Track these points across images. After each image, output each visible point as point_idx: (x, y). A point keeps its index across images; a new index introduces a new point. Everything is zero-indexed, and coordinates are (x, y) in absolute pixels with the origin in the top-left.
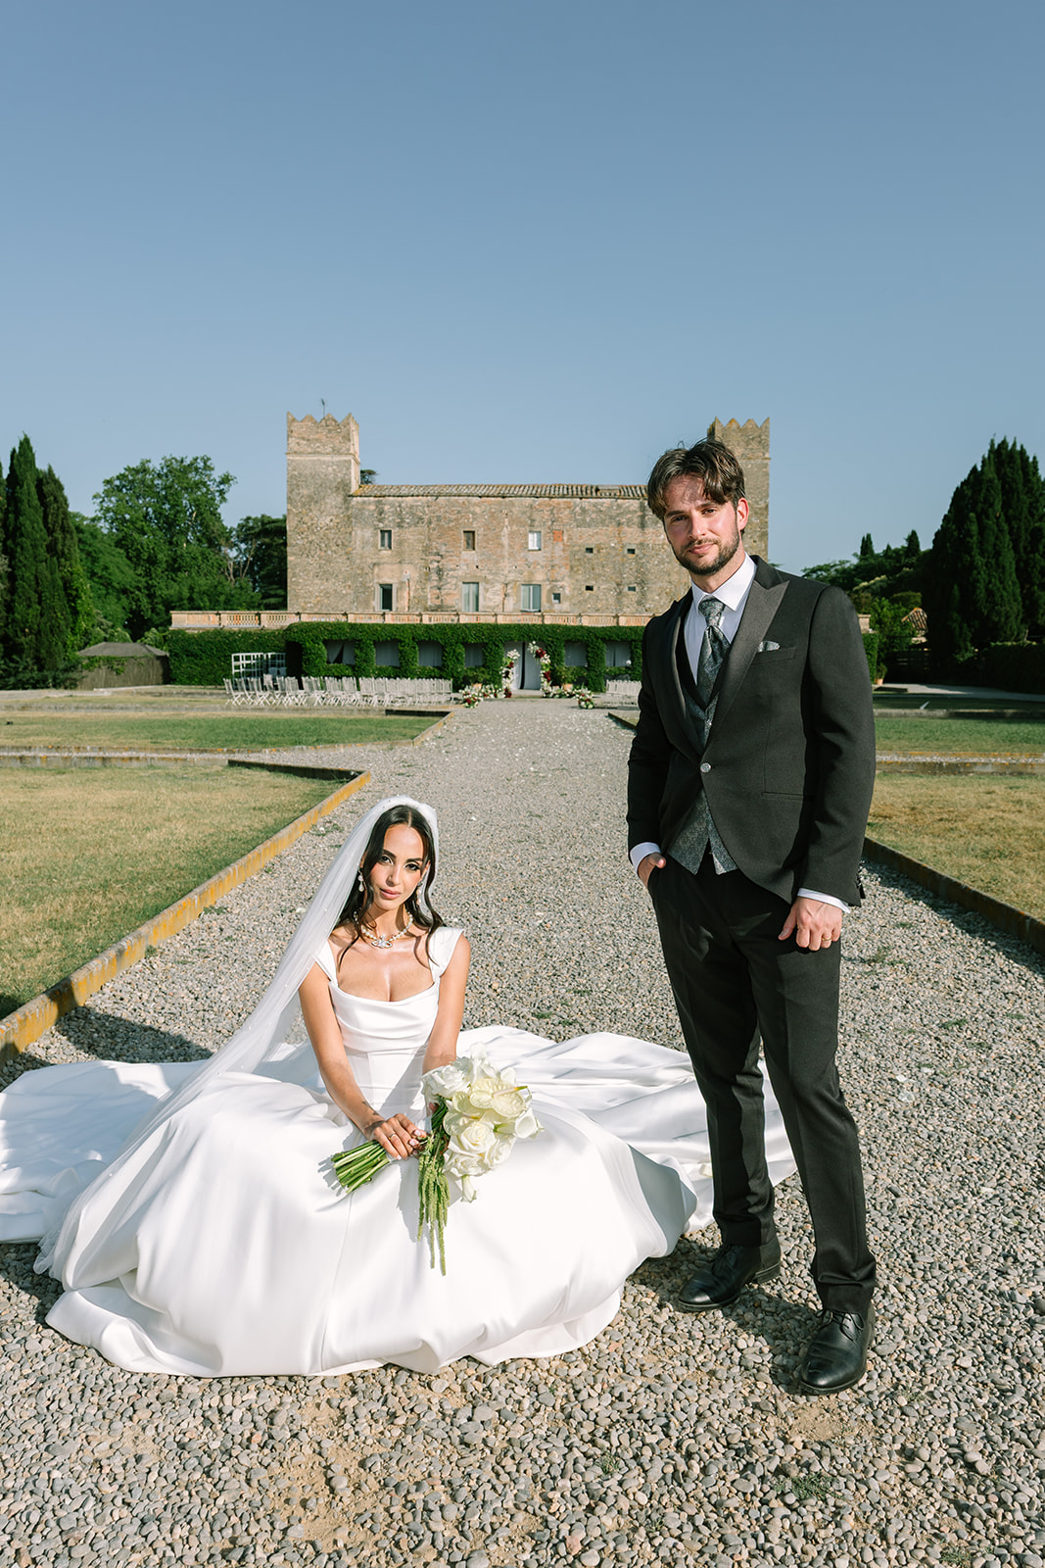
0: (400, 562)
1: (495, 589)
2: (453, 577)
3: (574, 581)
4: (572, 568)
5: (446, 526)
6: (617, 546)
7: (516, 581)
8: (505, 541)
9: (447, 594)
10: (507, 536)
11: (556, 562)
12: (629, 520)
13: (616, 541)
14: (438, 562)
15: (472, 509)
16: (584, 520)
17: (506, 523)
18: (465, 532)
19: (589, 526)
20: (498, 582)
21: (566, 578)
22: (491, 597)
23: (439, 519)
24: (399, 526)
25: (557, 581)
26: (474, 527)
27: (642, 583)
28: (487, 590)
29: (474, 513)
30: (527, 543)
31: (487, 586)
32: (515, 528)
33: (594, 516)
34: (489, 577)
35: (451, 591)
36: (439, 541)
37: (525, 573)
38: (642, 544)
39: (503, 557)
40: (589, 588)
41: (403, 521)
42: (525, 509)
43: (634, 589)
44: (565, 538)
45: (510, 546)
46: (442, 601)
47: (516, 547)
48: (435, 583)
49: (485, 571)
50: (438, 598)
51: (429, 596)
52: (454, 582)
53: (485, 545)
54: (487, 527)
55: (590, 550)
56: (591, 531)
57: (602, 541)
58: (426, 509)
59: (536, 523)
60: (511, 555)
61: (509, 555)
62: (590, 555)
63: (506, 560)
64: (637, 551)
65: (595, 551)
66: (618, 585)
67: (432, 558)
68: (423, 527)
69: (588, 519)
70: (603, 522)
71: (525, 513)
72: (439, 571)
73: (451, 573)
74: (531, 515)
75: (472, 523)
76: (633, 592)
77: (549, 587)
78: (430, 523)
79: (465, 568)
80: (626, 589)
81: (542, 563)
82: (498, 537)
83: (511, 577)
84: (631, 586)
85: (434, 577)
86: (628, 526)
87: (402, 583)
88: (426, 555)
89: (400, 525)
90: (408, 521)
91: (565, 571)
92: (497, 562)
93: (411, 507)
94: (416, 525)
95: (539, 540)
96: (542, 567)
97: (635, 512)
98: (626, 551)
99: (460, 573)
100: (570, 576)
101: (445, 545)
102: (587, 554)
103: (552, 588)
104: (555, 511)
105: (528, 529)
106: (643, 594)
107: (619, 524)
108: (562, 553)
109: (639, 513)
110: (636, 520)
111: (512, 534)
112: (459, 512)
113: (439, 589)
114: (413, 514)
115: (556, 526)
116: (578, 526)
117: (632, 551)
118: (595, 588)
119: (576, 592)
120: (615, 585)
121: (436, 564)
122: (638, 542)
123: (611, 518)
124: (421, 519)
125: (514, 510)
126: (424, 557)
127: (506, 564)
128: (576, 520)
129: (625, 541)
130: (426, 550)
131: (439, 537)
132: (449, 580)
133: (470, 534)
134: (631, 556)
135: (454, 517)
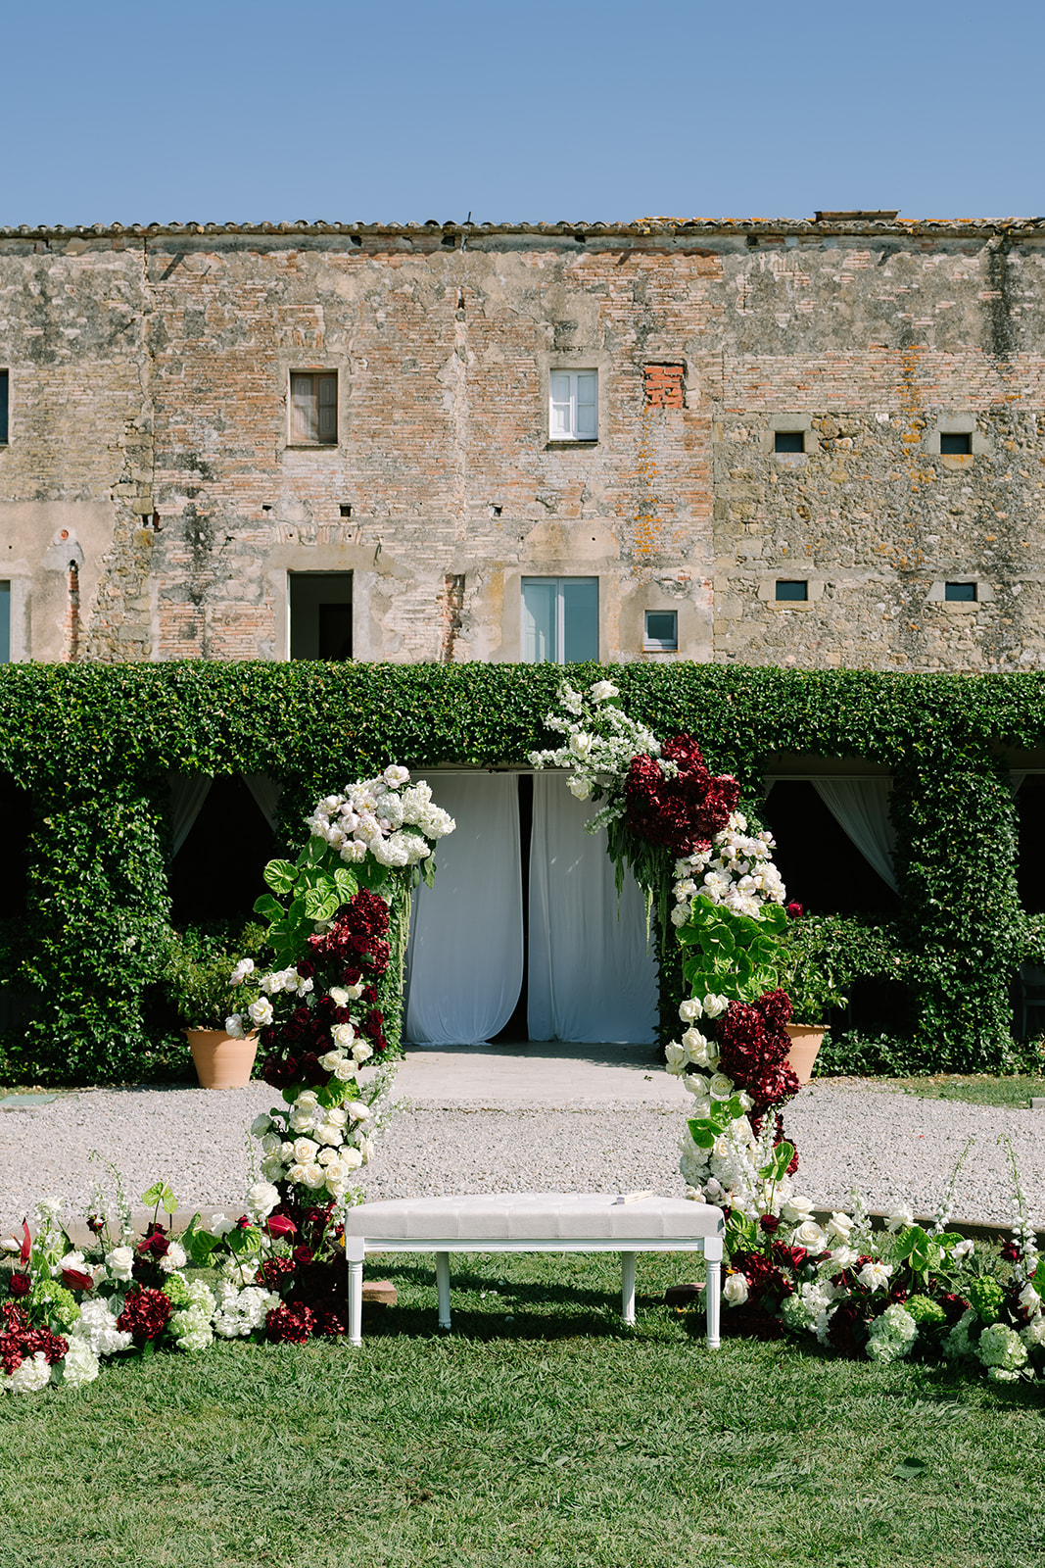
0: (40, 495)
1: (417, 595)
2: (248, 550)
3: (728, 562)
4: (720, 512)
5: (222, 353)
6: (899, 423)
7: (500, 566)
8: (455, 405)
9: (227, 620)
10: (461, 389)
11: (661, 488)
12: (945, 323)
13: (895, 403)
14: (192, 493)
15: (324, 284)
16: (768, 325)
17: (460, 340)
18: (294, 375)
19: (789, 348)
20: (429, 568)
21: (699, 552)
22: (402, 627)
23: (194, 322)
24: (36, 355)
25: (659, 562)
26: (335, 353)
27: (1003, 567)
28: (383, 602)
29: (331, 301)
30: (541, 416)
31: (385, 588)
32: (493, 355)
33: (805, 306)
34: (394, 550)
35: (243, 607)
36: (197, 412)
37: (537, 534)
38: (998, 414)
39: (446, 469)
40: (792, 590)
41: (50, 330)
42: (533, 283)
43: (968, 592)
44: (693, 396)
45: (477, 428)
46: (204, 646)
47: (502, 431)
48: (181, 576)
49: (378, 528)
50: (192, 634)
51: (155, 629)
52: (254, 570)
53: (374, 423)
54: (384, 357)
55: (789, 441)
56: (794, 365)
57: (841, 405)
58: (143, 285)
59: (577, 339)
60: (479, 462)
61: (473, 463)
62: (791, 460)
63: (458, 483)
64: (979, 443)
65: (811, 444)
66: (905, 574)
67: (165, 476)
68: (130, 360)
69: (783, 319)
70: (841, 329)
71: (530, 296)
72: (197, 532)
73: (241, 535)
74: (558, 304)
75: (324, 339)
76: (970, 606)
77: (629, 587)
78: (158, 339)
79: (297, 514)
80: (938, 593)
81: (602, 493)
82: (429, 392)
83: (480, 549)
84: (960, 578)
85: (176, 550)
86: (943, 346)
87: (48, 576)
88: (144, 467)
89: (40, 352)
90: (71, 333)
91: (691, 523)
92: (424, 492)
93: (87, 278)
94: (105, 345)
95: (587, 406)
96: (603, 509)
97: (970, 286)
98: (934, 445)
99: (278, 534)
100: (717, 545)
101: (220, 427)
102: (780, 456)
103: (642, 591)
104: (651, 291)
105: (545, 359)
106: (1008, 610)
107: (907, 337)
108: (681, 454)
109: (985, 295)
110: (974, 320)
111: (482, 382)
112: (272, 296)
113: (196, 599)
114: (91, 307)
115: (657, 348)
116: (743, 347)
117: (958, 443)
118: (815, 590)
119: (738, 607)
120: (892, 578)
121: (182, 501)
122: (983, 404)
123: (875, 311)
124: (123, 325)
125: (489, 285)
126: (136, 474)
127: (461, 497)
128: (735, 323)
129: (931, 401)
130: (146, 446)
131: (197, 395)
132: (235, 564)
133: (320, 384)
134: (954, 461)
135: (250, 316)
